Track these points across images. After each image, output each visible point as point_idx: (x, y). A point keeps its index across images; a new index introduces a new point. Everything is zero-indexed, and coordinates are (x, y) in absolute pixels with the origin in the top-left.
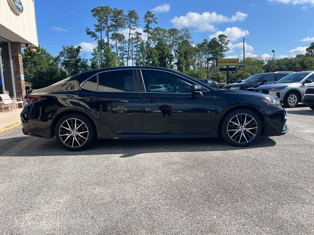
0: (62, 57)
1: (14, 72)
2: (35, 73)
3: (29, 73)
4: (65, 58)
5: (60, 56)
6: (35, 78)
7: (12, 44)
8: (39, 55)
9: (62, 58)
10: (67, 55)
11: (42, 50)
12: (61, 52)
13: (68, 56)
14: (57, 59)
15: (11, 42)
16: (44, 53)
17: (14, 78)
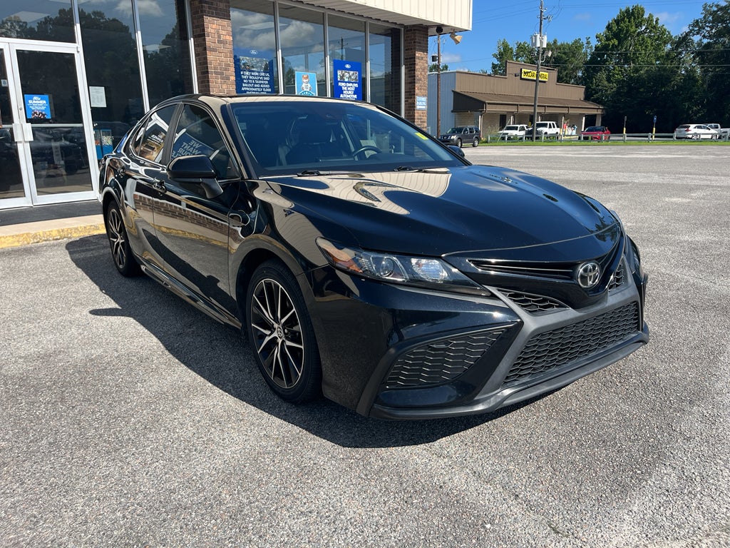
0: (698, 34)
1: (405, 92)
2: (618, 82)
3: (606, 83)
4: (704, 37)
5: (690, 32)
6: (618, 93)
7: (407, 31)
8: (639, 34)
9: (696, 38)
10: (712, 28)
11: (650, 19)
12: (697, 21)
13: (714, 31)
14: (684, 41)
15: (406, 27)
16: (654, 27)
17: (405, 104)
